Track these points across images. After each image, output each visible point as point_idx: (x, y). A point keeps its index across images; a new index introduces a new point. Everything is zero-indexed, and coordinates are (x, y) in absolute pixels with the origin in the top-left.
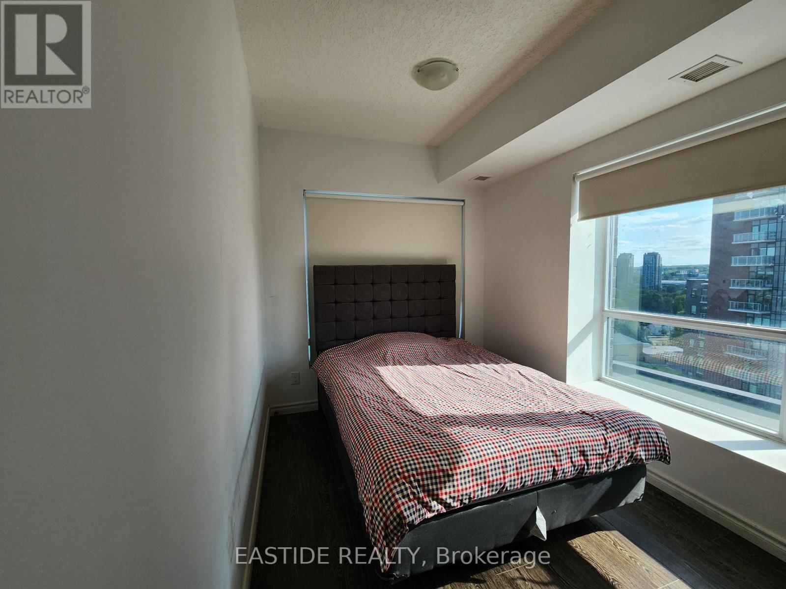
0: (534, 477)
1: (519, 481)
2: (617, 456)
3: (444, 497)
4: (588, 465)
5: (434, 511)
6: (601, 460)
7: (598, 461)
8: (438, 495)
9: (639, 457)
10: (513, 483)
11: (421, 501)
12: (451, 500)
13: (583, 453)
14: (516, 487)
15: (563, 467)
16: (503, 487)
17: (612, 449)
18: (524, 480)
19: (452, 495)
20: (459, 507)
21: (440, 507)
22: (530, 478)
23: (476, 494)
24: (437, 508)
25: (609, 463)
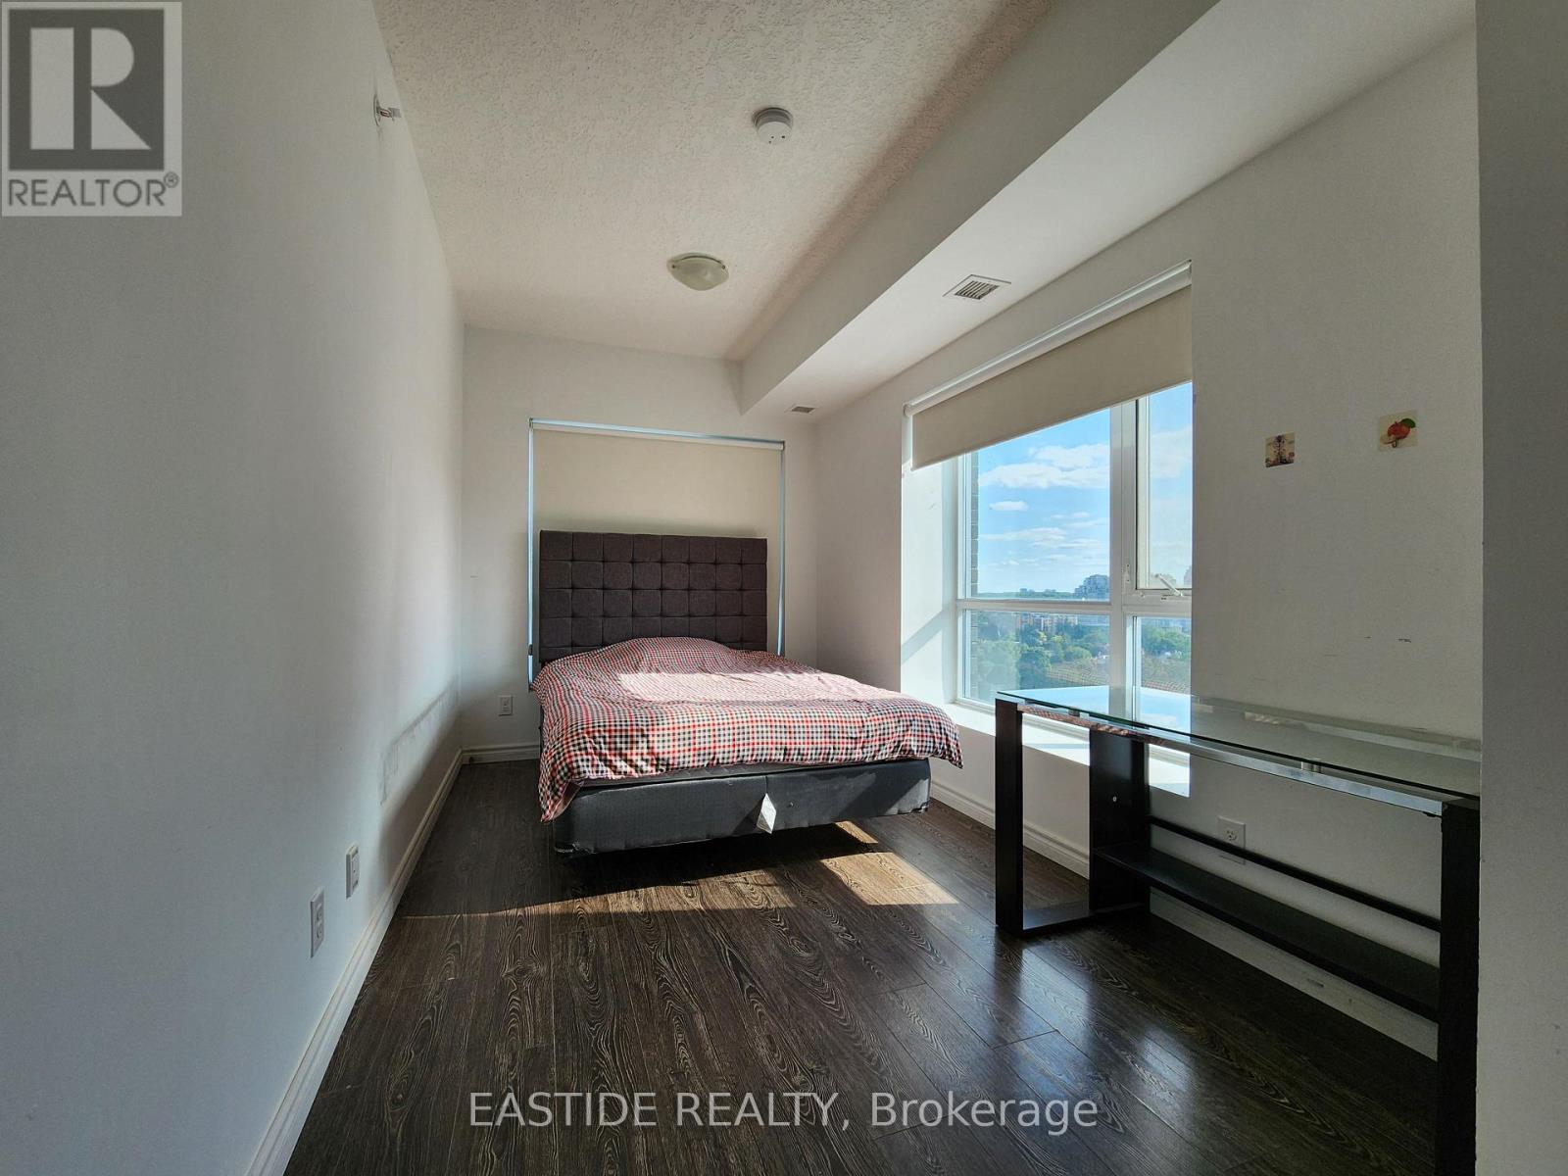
0: (755, 752)
1: (736, 754)
2: (878, 743)
3: (634, 758)
4: (834, 749)
5: (620, 773)
6: (853, 745)
7: (849, 746)
8: (626, 755)
9: (908, 748)
10: (726, 755)
11: (603, 758)
12: (644, 763)
13: (829, 734)
14: (730, 761)
15: (798, 746)
16: (713, 759)
17: (870, 734)
18: (741, 754)
19: (645, 757)
20: (654, 773)
21: (629, 769)
22: (750, 753)
23: (677, 761)
24: (624, 769)
25: (865, 750)
